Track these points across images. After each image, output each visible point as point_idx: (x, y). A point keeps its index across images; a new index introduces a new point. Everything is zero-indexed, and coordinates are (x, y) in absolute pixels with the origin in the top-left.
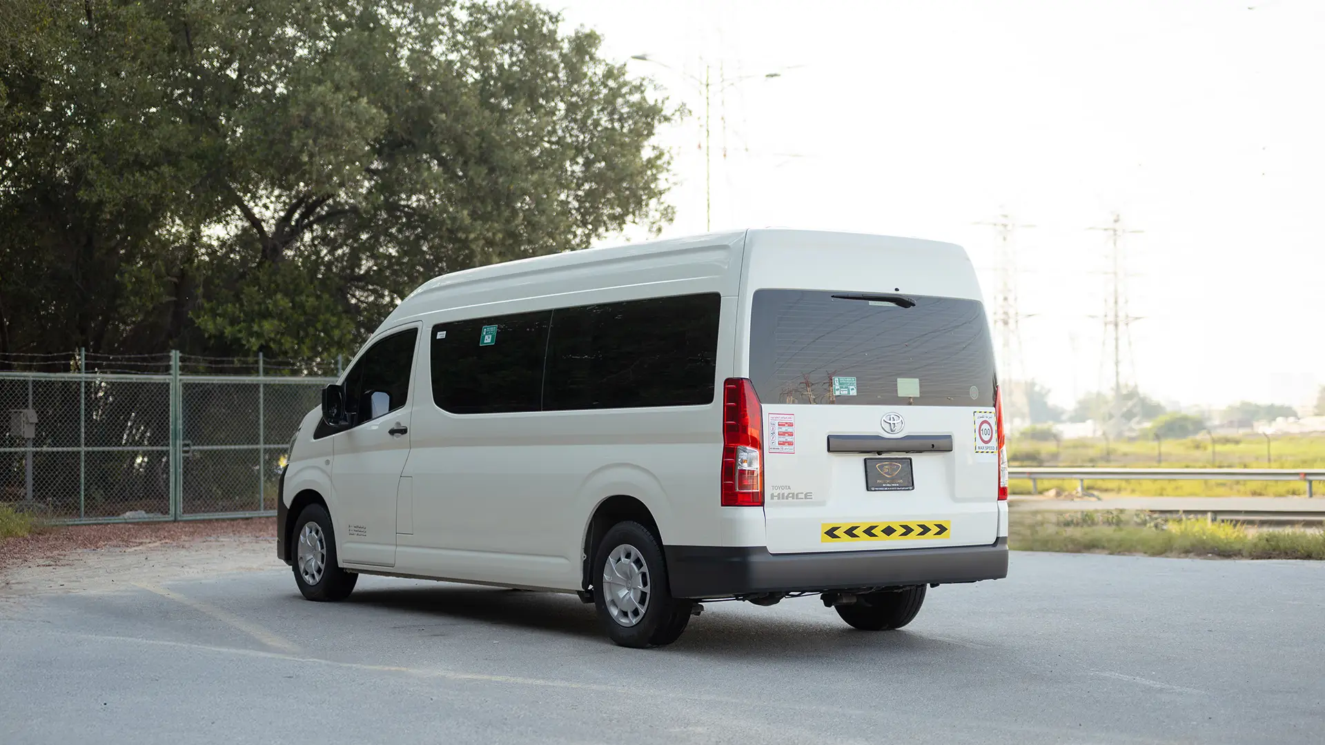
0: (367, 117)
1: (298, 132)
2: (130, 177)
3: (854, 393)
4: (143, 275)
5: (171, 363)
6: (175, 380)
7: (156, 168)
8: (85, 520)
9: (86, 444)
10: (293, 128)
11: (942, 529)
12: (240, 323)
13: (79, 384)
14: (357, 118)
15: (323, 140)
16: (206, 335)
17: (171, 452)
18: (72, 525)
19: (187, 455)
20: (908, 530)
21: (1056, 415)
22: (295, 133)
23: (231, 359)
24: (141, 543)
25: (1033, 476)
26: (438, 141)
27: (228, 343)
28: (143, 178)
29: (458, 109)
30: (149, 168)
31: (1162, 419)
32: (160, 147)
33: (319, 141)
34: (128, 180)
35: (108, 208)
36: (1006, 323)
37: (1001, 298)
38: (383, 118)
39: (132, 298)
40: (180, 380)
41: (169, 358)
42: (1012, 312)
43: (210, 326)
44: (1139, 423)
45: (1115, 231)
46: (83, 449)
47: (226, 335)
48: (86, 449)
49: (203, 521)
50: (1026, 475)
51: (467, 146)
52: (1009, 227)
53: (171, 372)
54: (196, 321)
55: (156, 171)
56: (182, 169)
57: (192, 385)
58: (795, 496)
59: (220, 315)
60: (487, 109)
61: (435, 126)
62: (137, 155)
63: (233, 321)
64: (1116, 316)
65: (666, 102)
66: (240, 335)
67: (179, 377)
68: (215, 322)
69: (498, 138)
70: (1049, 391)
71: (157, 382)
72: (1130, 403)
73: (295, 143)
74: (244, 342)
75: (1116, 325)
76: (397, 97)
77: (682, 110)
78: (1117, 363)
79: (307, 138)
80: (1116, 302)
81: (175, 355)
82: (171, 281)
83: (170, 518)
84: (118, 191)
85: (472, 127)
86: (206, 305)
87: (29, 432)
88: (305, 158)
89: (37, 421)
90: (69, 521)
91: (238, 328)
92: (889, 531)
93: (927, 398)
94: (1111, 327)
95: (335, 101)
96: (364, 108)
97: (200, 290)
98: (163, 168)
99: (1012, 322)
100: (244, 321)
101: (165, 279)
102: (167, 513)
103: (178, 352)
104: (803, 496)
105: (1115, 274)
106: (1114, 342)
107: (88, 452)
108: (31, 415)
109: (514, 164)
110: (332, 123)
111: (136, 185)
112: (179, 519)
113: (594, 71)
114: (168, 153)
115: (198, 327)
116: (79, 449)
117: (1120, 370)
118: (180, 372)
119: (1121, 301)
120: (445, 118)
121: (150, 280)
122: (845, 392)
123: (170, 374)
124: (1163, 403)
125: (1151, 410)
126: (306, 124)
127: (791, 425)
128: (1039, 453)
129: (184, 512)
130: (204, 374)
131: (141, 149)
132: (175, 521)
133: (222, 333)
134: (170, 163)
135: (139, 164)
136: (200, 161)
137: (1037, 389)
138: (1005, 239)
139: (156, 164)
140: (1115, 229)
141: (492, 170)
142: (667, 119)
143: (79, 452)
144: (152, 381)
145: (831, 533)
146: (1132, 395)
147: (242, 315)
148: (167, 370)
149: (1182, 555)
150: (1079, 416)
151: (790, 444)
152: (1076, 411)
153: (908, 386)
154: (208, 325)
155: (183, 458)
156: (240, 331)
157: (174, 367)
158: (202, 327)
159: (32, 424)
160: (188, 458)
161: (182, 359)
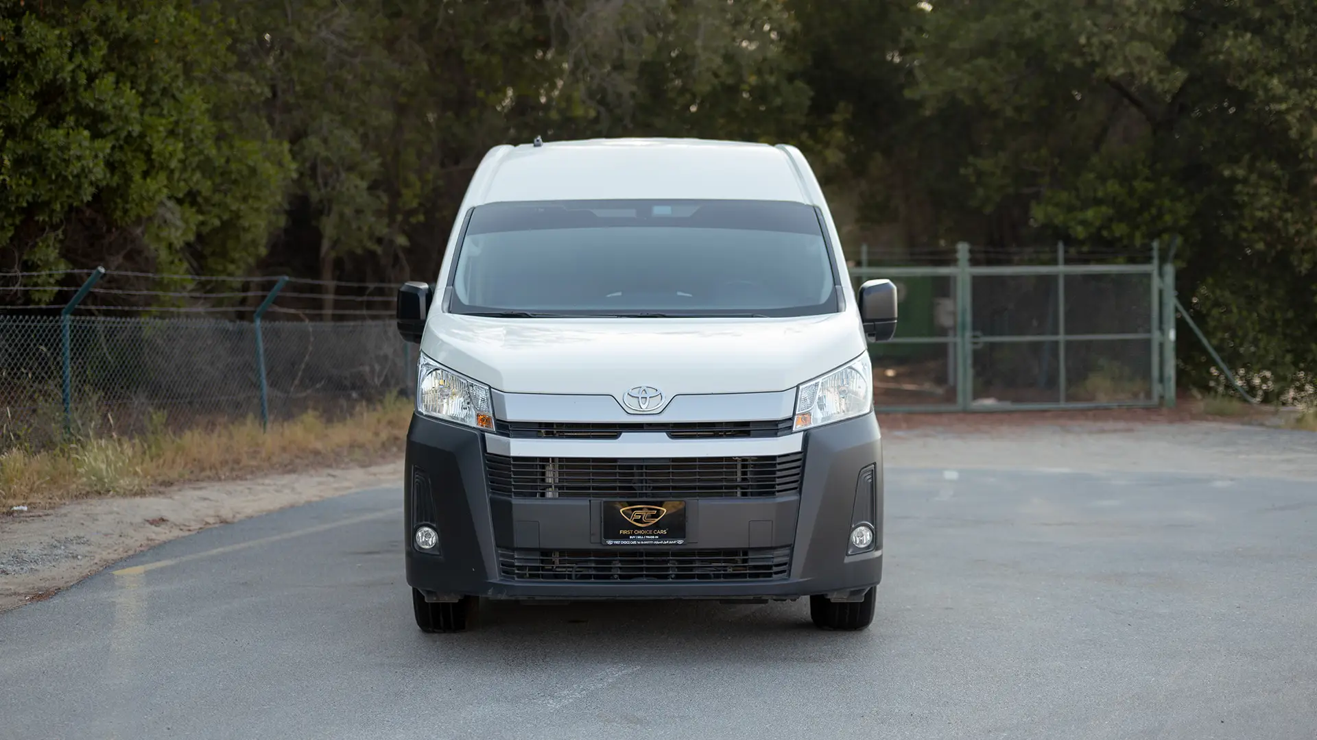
1: (1079, 13)
4: (986, 168)
5: (959, 255)
6: (963, 272)
12: (1074, 211)
17: (959, 343)
19: (977, 346)
39: (980, 191)
40: (967, 273)
47: (1056, 224)
59: (1054, 204)
67: (966, 270)
71: (942, 275)
74: (1071, 231)
81: (963, 249)
83: (958, 408)
86: (1047, 194)
91: (1070, 217)
100: (1080, 209)
103: (965, 244)
118: (967, 264)
123: (958, 266)
133: (1052, 222)
144: (937, 274)
148: (954, 262)
155: (973, 349)
157: (961, 259)
160: (977, 349)
161: (968, 251)
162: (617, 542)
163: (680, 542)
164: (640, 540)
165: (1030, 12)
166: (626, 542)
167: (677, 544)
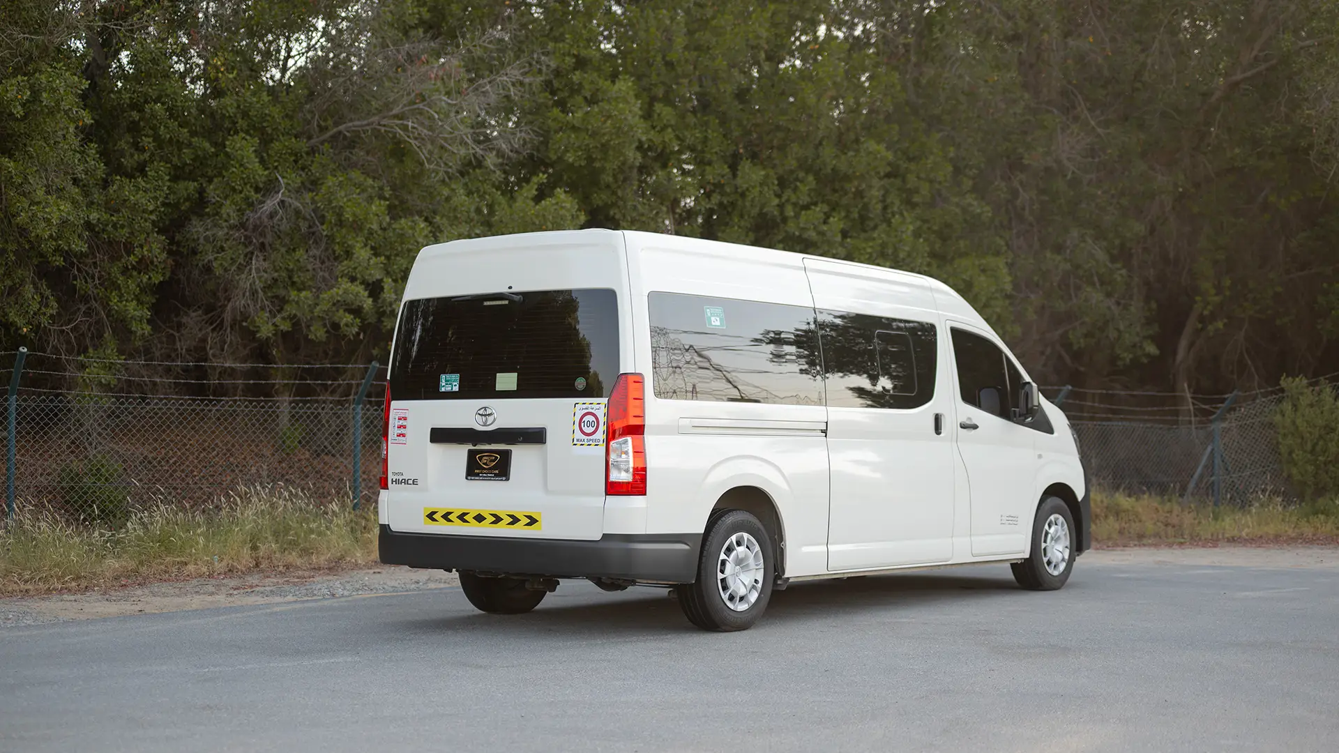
3: (456, 389)
11: (532, 521)
20: (498, 519)
58: (406, 482)
92: (479, 518)
93: (524, 391)
104: (410, 482)
122: (449, 389)
127: (405, 419)
145: (431, 516)
151: (403, 435)
153: (506, 381)
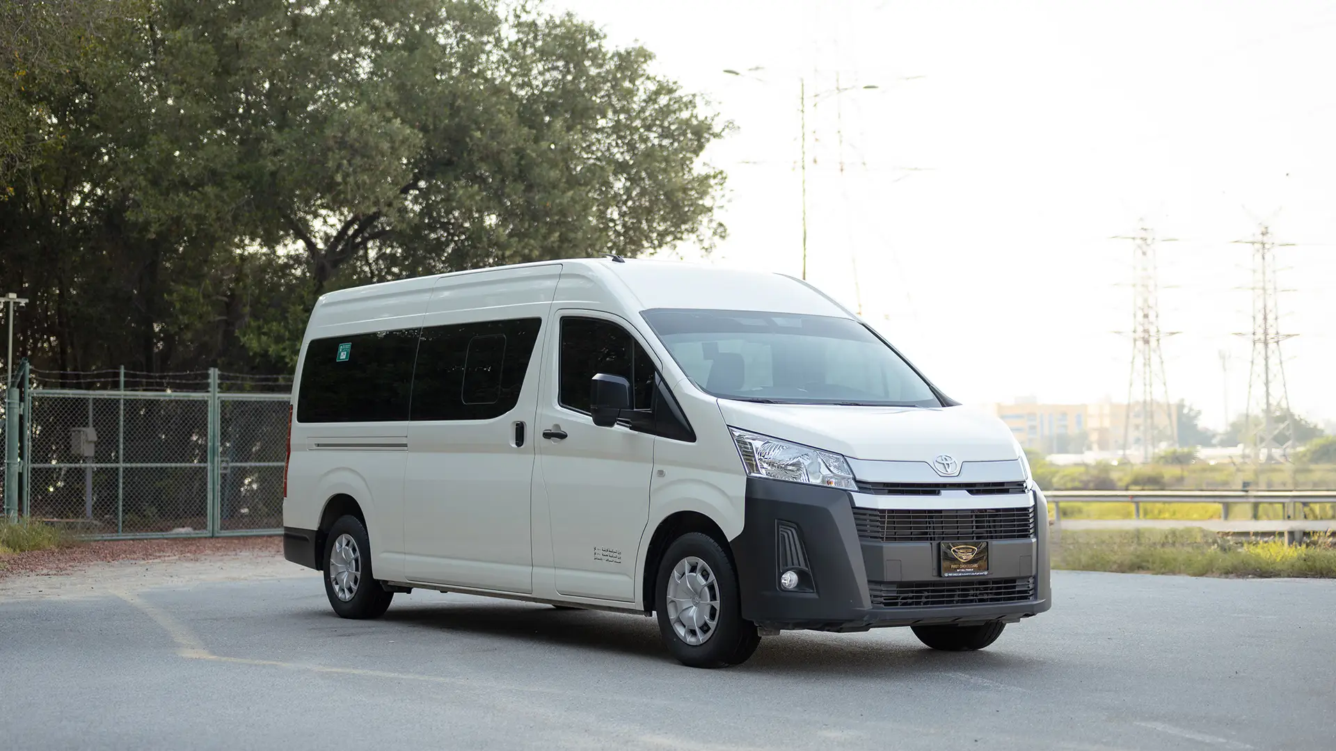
0: (401, 138)
1: (334, 152)
2: (175, 197)
4: (191, 294)
5: (210, 381)
6: (214, 397)
7: (200, 189)
8: (121, 536)
9: (124, 461)
10: (329, 149)
12: (284, 341)
13: (118, 401)
14: (391, 138)
15: (358, 160)
16: (251, 354)
17: (209, 468)
18: (109, 541)
19: (225, 472)
21: (1206, 439)
22: (330, 154)
23: (275, 376)
24: (160, 557)
25: (1136, 499)
26: (475, 158)
27: (273, 361)
28: (187, 199)
29: (493, 127)
30: (194, 188)
31: (1316, 442)
32: (205, 168)
33: (353, 161)
34: (173, 200)
35: (154, 228)
36: (1147, 342)
37: (1140, 314)
38: (419, 138)
39: (181, 317)
40: (219, 398)
41: (207, 376)
42: (1153, 330)
43: (254, 344)
44: (1294, 447)
45: (1263, 244)
46: (121, 465)
47: (270, 353)
48: (124, 465)
49: (238, 538)
50: (1129, 499)
51: (504, 164)
52: (1149, 242)
53: (210, 389)
54: (242, 339)
55: (199, 191)
56: (227, 188)
57: (240, 402)
59: (264, 334)
60: (525, 126)
61: (470, 144)
62: (182, 175)
63: (279, 339)
64: (1266, 333)
65: (716, 119)
66: (284, 354)
67: (218, 395)
68: (259, 340)
69: (534, 155)
70: (1199, 413)
71: (196, 399)
72: (1282, 426)
73: (330, 164)
74: (287, 360)
75: (1266, 344)
76: (435, 117)
77: (730, 125)
78: (1267, 383)
79: (342, 158)
80: (1265, 318)
81: (214, 373)
82: (222, 301)
83: (207, 533)
84: (164, 212)
85: (507, 145)
86: (253, 324)
87: (89, 451)
88: (339, 178)
89: (95, 439)
90: (107, 536)
91: (281, 347)
94: (1260, 346)
95: (369, 123)
96: (398, 128)
97: (247, 309)
98: (206, 188)
99: (1153, 343)
100: (288, 339)
101: (214, 298)
102: (205, 528)
103: (217, 370)
105: (1264, 289)
106: (1264, 362)
107: (127, 469)
108: (90, 433)
109: (551, 180)
110: (366, 144)
111: (181, 205)
112: (217, 535)
113: (644, 88)
114: (213, 173)
115: (243, 346)
116: (118, 465)
117: (1270, 391)
118: (219, 390)
119: (1271, 317)
120: (480, 136)
121: (198, 299)
123: (208, 392)
124: (1321, 426)
125: (1304, 432)
126: (342, 144)
128: (1163, 477)
129: (222, 528)
130: (249, 392)
131: (185, 170)
132: (212, 537)
133: (267, 352)
134: (216, 184)
135: (184, 184)
136: (245, 181)
137: (1186, 411)
138: (1144, 253)
139: (200, 184)
140: (1263, 242)
141: (530, 188)
142: (716, 135)
143: (117, 469)
144: (191, 399)
146: (1287, 416)
147: (287, 333)
148: (205, 387)
149: (1223, 576)
150: (1230, 440)
152: (1227, 433)
154: (252, 343)
155: (221, 474)
156: (284, 349)
157: (212, 385)
158: (247, 345)
159: (91, 442)
160: (225, 475)
161: (221, 377)
162: (950, 575)
163: (986, 573)
164: (963, 572)
165: (271, 146)
166: (955, 575)
167: (984, 575)
